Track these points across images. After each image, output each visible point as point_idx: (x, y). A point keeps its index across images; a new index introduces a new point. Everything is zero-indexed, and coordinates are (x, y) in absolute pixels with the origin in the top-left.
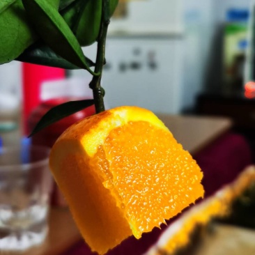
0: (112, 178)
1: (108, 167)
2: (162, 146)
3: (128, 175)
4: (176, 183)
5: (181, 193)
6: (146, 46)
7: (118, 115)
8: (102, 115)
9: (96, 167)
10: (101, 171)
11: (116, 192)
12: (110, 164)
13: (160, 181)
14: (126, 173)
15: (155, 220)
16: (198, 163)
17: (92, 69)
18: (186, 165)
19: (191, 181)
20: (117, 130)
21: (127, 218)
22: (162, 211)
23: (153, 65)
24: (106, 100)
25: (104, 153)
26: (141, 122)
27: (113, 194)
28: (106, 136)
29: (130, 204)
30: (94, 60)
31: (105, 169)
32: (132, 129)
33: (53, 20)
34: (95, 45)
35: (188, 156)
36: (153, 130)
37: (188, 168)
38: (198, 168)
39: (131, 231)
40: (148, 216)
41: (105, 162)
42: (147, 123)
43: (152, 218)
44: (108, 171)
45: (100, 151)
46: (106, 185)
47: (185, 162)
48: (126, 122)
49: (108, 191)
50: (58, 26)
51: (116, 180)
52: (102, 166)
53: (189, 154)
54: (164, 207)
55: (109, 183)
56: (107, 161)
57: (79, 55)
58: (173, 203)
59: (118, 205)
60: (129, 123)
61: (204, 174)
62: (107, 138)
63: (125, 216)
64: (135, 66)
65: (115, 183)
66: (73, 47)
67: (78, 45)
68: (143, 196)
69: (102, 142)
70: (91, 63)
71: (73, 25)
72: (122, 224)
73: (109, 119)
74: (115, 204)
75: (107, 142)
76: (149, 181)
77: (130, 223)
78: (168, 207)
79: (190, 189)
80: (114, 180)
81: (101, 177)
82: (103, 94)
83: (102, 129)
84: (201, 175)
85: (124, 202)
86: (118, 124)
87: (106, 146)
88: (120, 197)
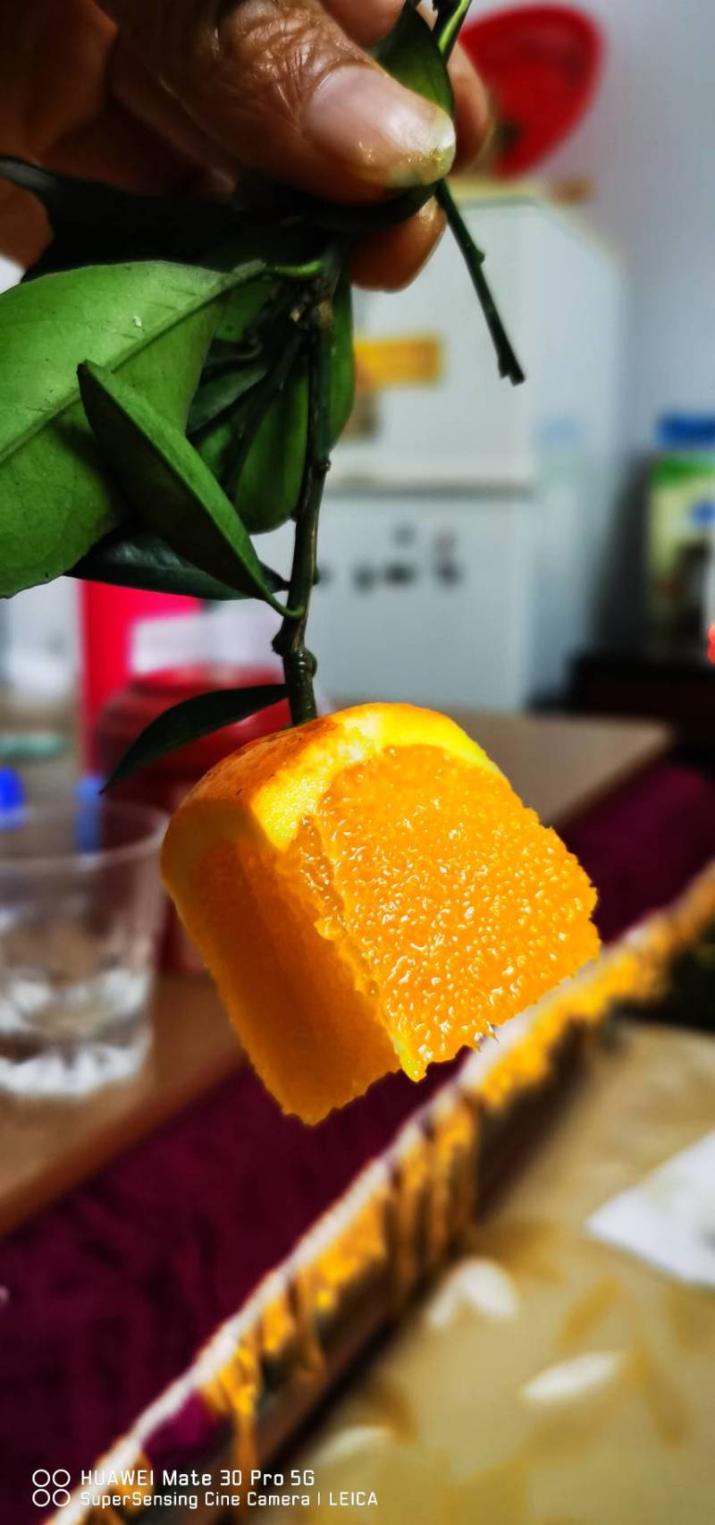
0: (341, 909)
1: (330, 877)
2: (482, 815)
3: (387, 900)
4: (522, 922)
5: (537, 949)
6: (429, 519)
7: (356, 730)
8: (309, 730)
9: (296, 879)
10: (309, 890)
11: (355, 949)
12: (336, 871)
13: (475, 917)
14: (382, 895)
15: (465, 1028)
16: (584, 863)
17: (282, 597)
18: (548, 871)
19: (564, 915)
20: (352, 772)
21: (383, 1023)
22: (484, 1001)
23: (448, 573)
24: (321, 688)
25: (317, 839)
26: (420, 748)
27: (343, 954)
28: (322, 789)
29: (394, 984)
30: (285, 571)
31: (320, 883)
32: (396, 767)
33: (173, 462)
34: (288, 529)
35: (552, 842)
36: (454, 772)
37: (555, 878)
38: (584, 878)
39: (395, 1058)
40: (444, 1016)
41: (320, 863)
42: (437, 751)
43: (457, 1024)
44: (329, 890)
45: (307, 833)
46: (325, 930)
47: (547, 861)
48: (378, 749)
49: (329, 945)
50: (187, 479)
51: (353, 914)
52: (314, 876)
53: (557, 839)
54: (488, 990)
55: (334, 924)
56: (325, 861)
57: (245, 560)
58: (514, 978)
59: (359, 986)
60: (387, 750)
61: (601, 895)
62: (325, 796)
63: (379, 1018)
64: (399, 575)
65: (351, 923)
66: (228, 537)
67: (243, 531)
68: (427, 959)
69: (312, 807)
70: (278, 583)
71: (227, 472)
72: (372, 1037)
73: (330, 741)
74: (351, 983)
75: (328, 807)
76: (447, 918)
77: (392, 1037)
78: (499, 991)
79: (562, 936)
80: (346, 914)
81: (311, 907)
82: (312, 668)
83: (309, 770)
84: (592, 898)
85: (376, 977)
86: (357, 755)
87: (323, 819)
88: (363, 963)
